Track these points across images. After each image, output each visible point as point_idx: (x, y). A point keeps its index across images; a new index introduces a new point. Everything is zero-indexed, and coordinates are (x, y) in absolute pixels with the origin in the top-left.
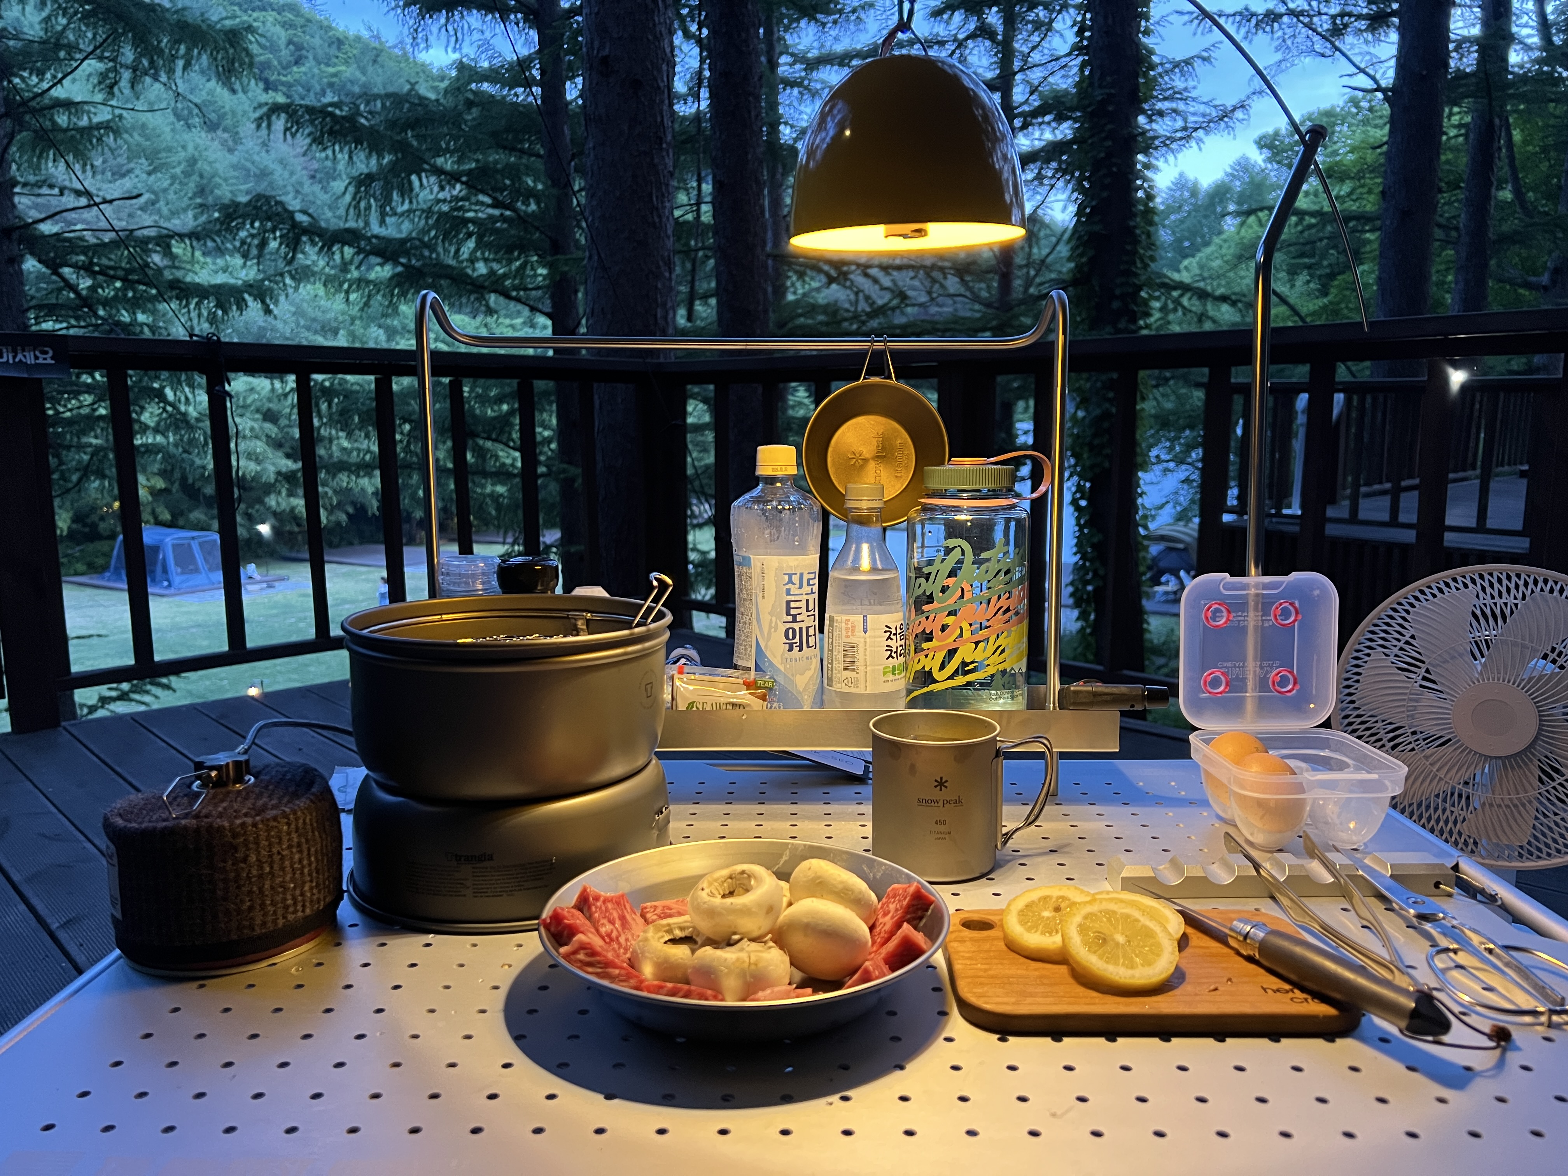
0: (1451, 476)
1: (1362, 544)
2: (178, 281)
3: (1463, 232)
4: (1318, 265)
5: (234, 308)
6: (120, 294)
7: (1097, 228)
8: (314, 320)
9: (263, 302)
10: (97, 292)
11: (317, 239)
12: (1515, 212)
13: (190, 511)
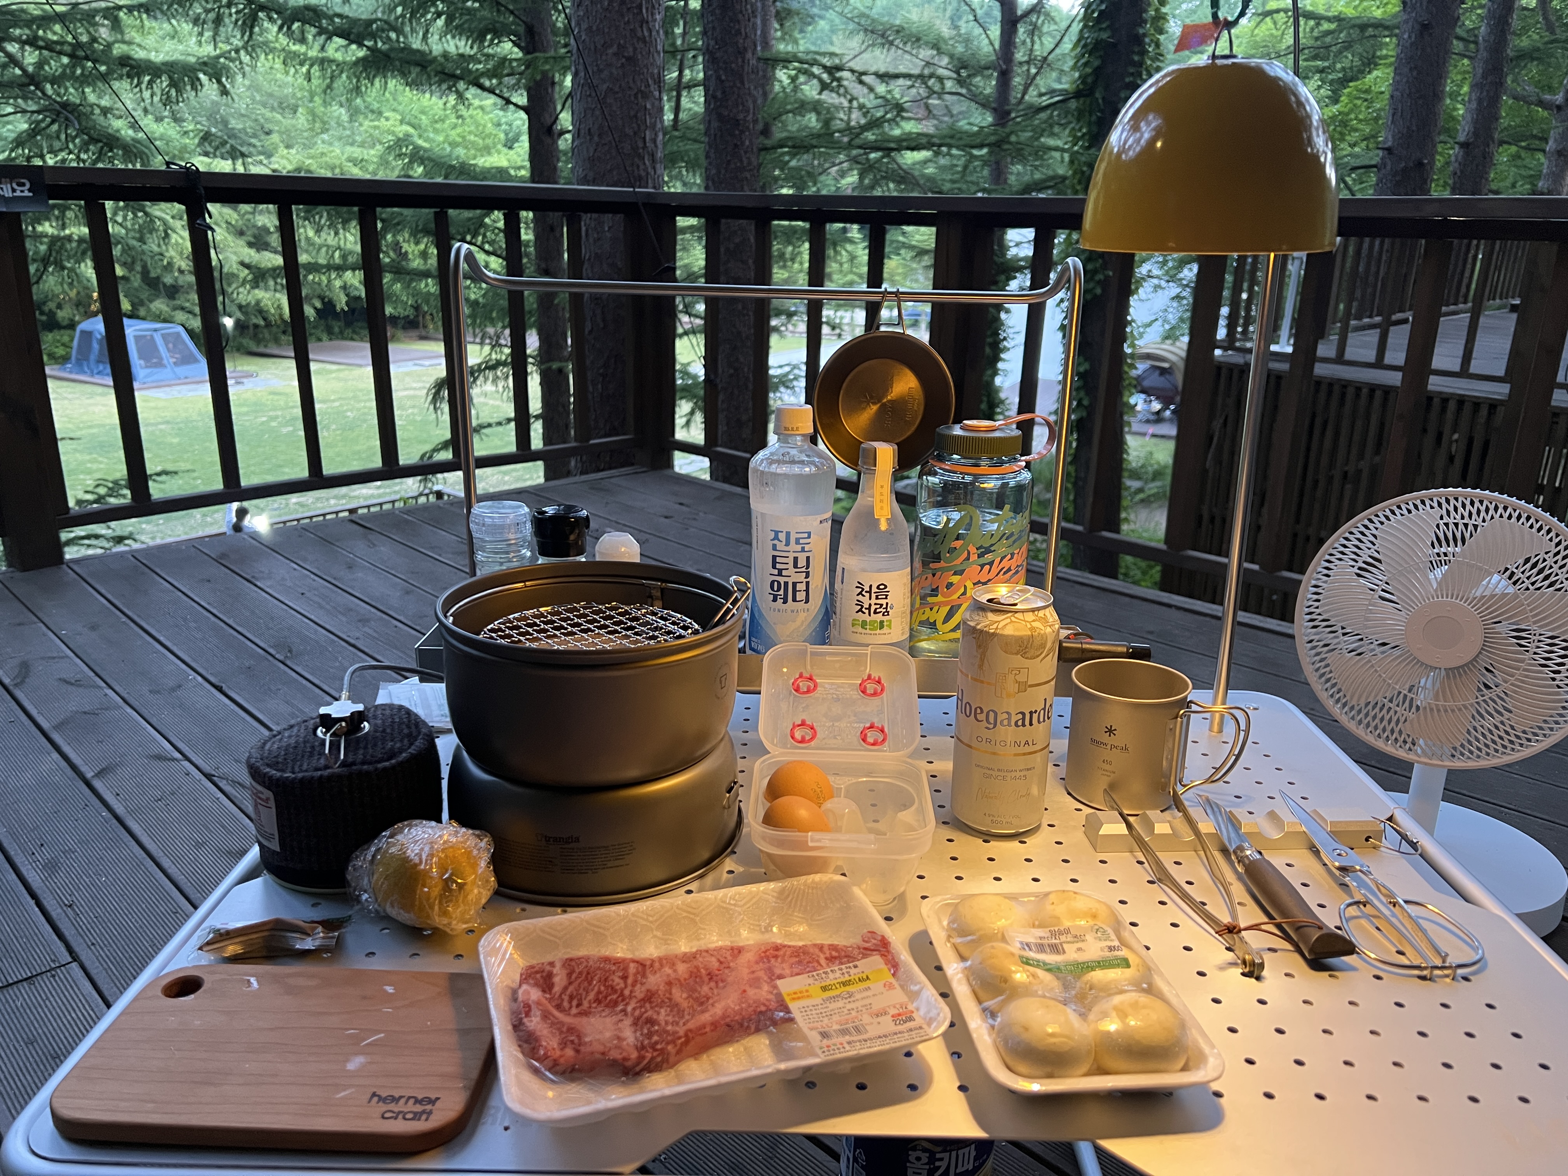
0: (1444, 309)
1: (1345, 385)
2: (129, 58)
3: (1482, 47)
4: (1331, 69)
5: (188, 88)
6: (68, 71)
7: (1104, 36)
8: (271, 95)
9: (219, 82)
10: (43, 68)
11: (275, 16)
12: (1538, 22)
13: (151, 301)
